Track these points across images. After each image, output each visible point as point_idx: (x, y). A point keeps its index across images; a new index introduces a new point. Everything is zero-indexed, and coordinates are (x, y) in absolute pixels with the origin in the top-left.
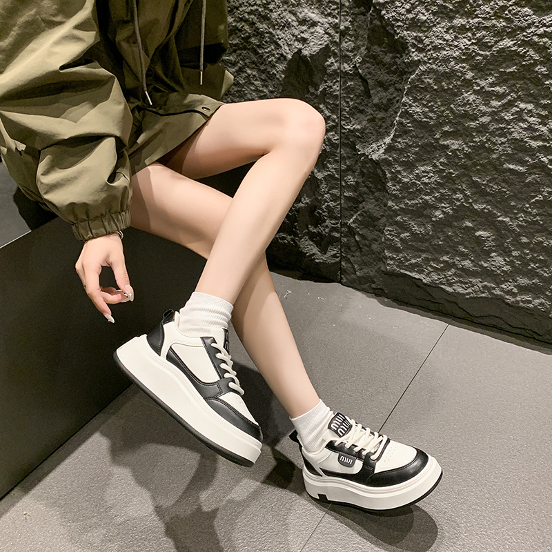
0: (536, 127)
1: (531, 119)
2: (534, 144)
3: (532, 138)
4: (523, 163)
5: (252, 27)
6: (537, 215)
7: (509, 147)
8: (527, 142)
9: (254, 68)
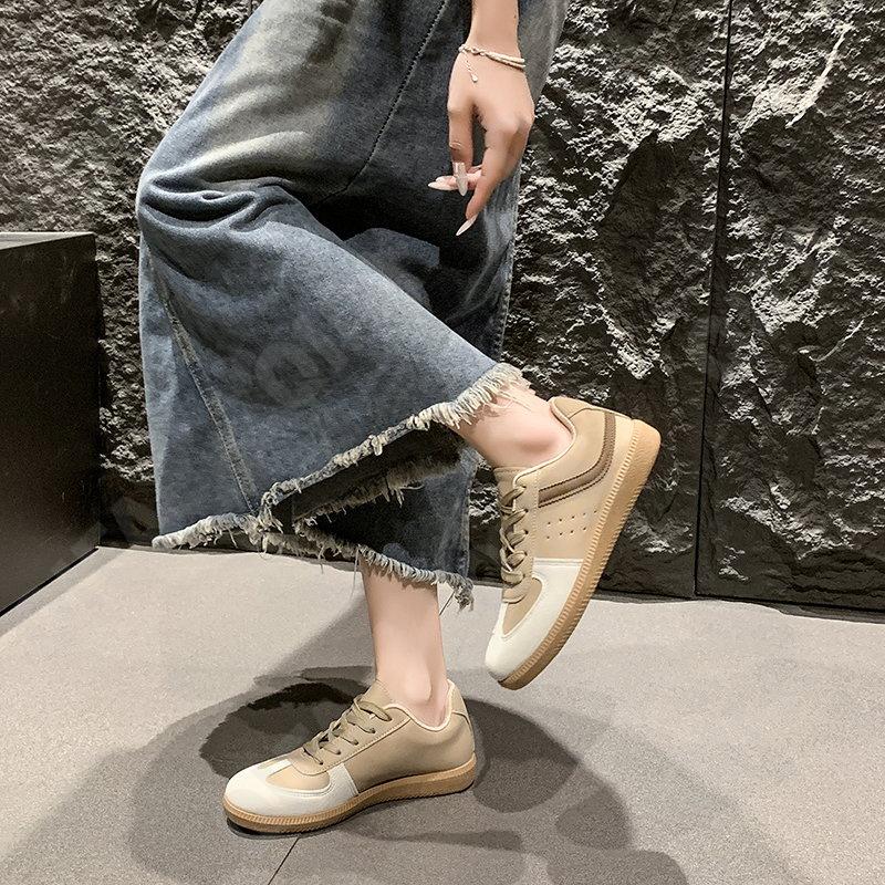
0: (562, 211)
1: (554, 201)
2: (562, 238)
3: (558, 229)
4: (549, 271)
5: (100, 91)
6: (579, 352)
7: (527, 248)
8: (551, 236)
9: (101, 160)
